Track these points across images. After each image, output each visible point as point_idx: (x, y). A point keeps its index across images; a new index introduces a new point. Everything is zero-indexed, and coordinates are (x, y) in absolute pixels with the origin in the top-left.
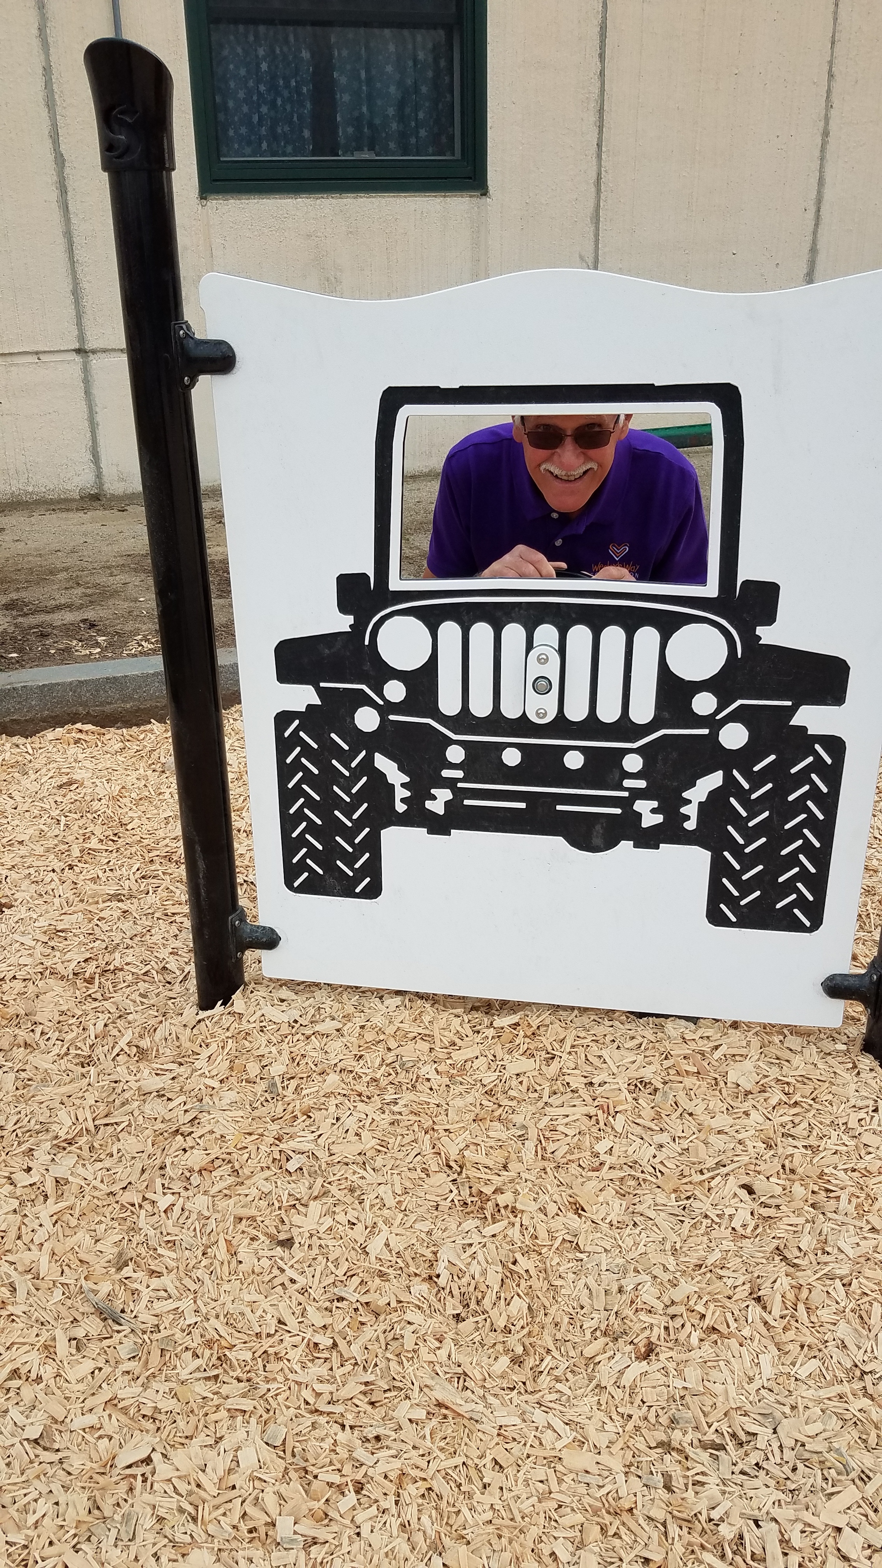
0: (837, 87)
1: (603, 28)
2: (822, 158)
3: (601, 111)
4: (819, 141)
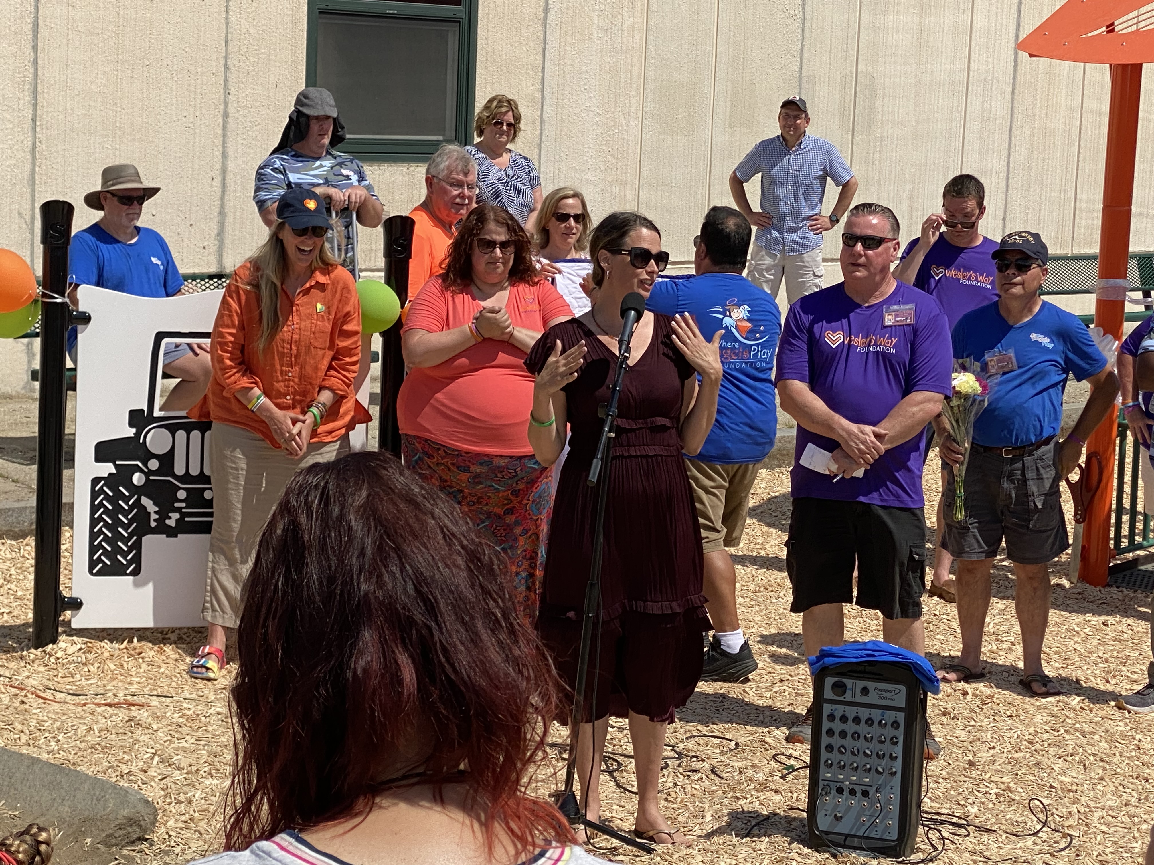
0: (232, 78)
2: (224, 136)
4: (220, 121)
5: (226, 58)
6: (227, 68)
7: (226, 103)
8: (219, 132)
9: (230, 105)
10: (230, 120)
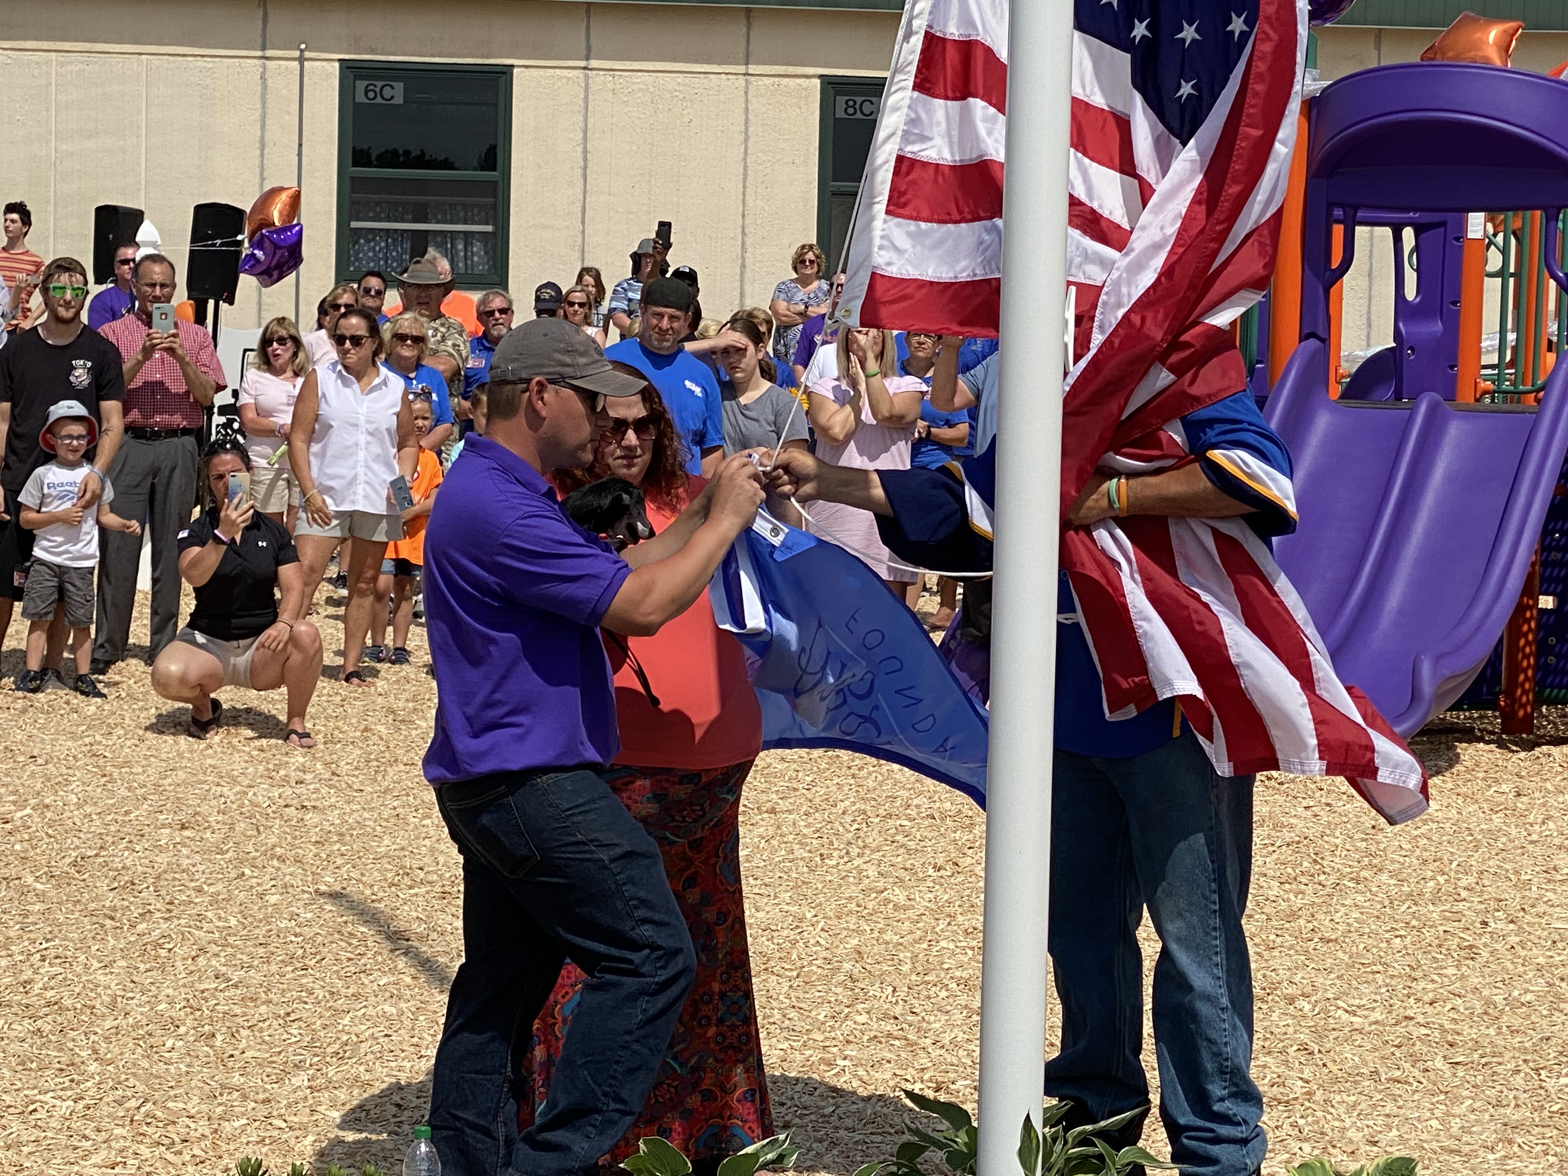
0: (749, 241)
1: (584, 207)
2: (742, 281)
3: (583, 251)
4: (738, 270)
5: (743, 228)
6: (744, 233)
7: (743, 258)
8: (738, 278)
9: (747, 261)
10: (748, 270)
